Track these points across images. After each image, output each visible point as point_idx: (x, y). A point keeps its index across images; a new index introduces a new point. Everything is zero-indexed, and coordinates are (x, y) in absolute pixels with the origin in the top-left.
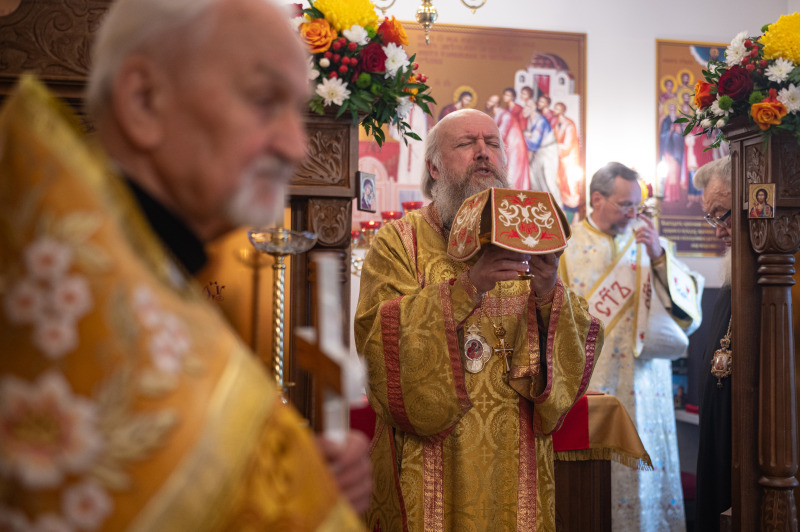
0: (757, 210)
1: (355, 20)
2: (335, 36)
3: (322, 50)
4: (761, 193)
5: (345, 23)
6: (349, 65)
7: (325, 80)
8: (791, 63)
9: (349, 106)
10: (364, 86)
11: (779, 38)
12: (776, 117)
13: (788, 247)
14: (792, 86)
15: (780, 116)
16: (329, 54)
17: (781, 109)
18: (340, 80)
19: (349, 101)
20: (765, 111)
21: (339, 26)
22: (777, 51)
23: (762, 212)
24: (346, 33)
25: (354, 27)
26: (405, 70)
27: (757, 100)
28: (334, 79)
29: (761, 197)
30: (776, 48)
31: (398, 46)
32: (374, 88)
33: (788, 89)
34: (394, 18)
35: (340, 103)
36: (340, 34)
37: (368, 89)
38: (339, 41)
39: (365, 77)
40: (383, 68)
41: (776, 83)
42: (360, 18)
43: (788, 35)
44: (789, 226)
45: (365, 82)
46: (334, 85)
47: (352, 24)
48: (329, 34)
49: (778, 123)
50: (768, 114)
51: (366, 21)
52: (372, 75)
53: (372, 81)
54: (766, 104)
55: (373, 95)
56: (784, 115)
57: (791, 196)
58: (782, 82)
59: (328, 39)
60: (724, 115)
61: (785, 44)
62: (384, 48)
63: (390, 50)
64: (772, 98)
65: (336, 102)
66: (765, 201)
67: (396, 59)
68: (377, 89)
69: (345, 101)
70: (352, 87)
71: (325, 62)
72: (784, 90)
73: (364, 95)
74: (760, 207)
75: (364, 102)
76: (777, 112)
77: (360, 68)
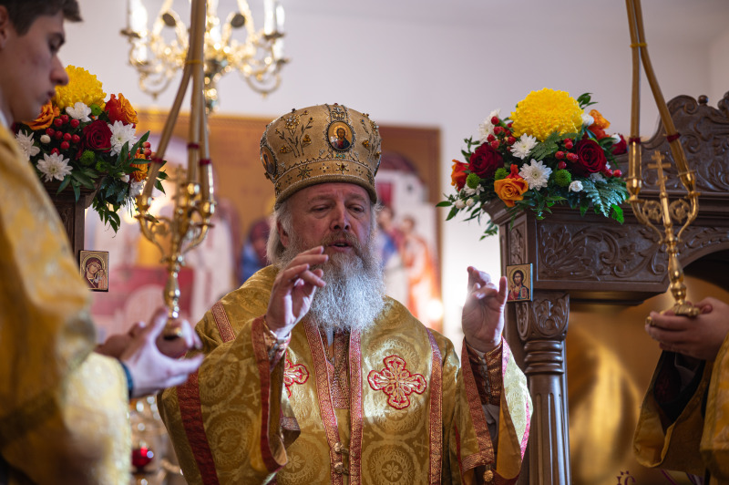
0: (514, 292)
1: (78, 98)
2: (58, 113)
3: (44, 127)
4: (518, 275)
5: (68, 101)
6: (72, 142)
7: (45, 155)
8: (535, 139)
9: (71, 183)
10: (88, 164)
11: (525, 114)
12: (518, 193)
13: (551, 332)
14: (533, 161)
15: (522, 192)
16: (52, 131)
17: (522, 185)
18: (62, 156)
19: (72, 177)
20: (508, 187)
21: (62, 103)
22: (524, 127)
23: (519, 295)
24: (69, 110)
25: (77, 104)
26: (131, 146)
27: (501, 177)
28: (55, 154)
29: (518, 279)
30: (523, 125)
31: (125, 124)
32: (98, 165)
33: (530, 164)
34: (121, 95)
35: (62, 179)
36: (63, 111)
37: (92, 166)
38: (61, 118)
39: (89, 154)
40: (109, 145)
41: (519, 159)
42: (84, 95)
43: (534, 110)
44: (552, 310)
45: (89, 159)
46: (54, 160)
47: (75, 101)
48: (52, 111)
49: (520, 199)
50: (509, 190)
51: (91, 98)
52: (97, 153)
53: (97, 159)
54: (508, 180)
55: (97, 172)
56: (526, 190)
57: (551, 278)
58: (526, 158)
59: (50, 115)
60: (475, 194)
61: (531, 120)
62: (110, 126)
63: (117, 128)
64: (514, 174)
65: (57, 177)
66: (521, 284)
67: (122, 136)
68: (102, 166)
69: (66, 177)
70: (76, 164)
71: (46, 138)
72: (525, 165)
73: (89, 173)
74: (517, 289)
75: (87, 178)
76: (519, 188)
77: (84, 145)
